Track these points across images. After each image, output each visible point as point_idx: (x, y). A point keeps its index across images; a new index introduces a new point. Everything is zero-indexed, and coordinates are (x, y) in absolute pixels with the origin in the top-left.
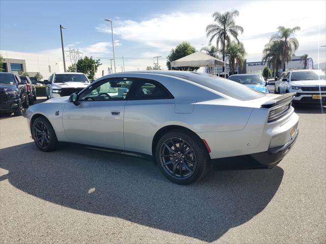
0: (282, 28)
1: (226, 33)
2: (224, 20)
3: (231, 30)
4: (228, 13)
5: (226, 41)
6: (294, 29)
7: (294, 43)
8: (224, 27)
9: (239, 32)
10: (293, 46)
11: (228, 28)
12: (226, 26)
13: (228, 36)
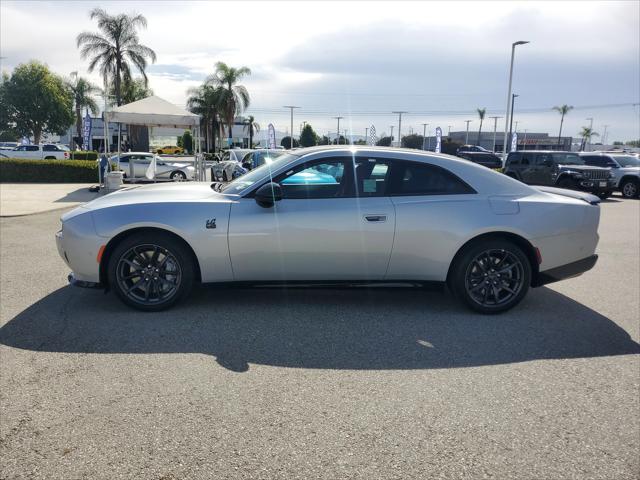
0: (222, 67)
1: (121, 57)
2: (116, 28)
3: (131, 53)
4: (124, 17)
5: (122, 74)
6: (242, 71)
7: (244, 95)
8: (118, 45)
9: (148, 60)
10: (241, 101)
11: (124, 48)
12: (121, 42)
13: (125, 64)
